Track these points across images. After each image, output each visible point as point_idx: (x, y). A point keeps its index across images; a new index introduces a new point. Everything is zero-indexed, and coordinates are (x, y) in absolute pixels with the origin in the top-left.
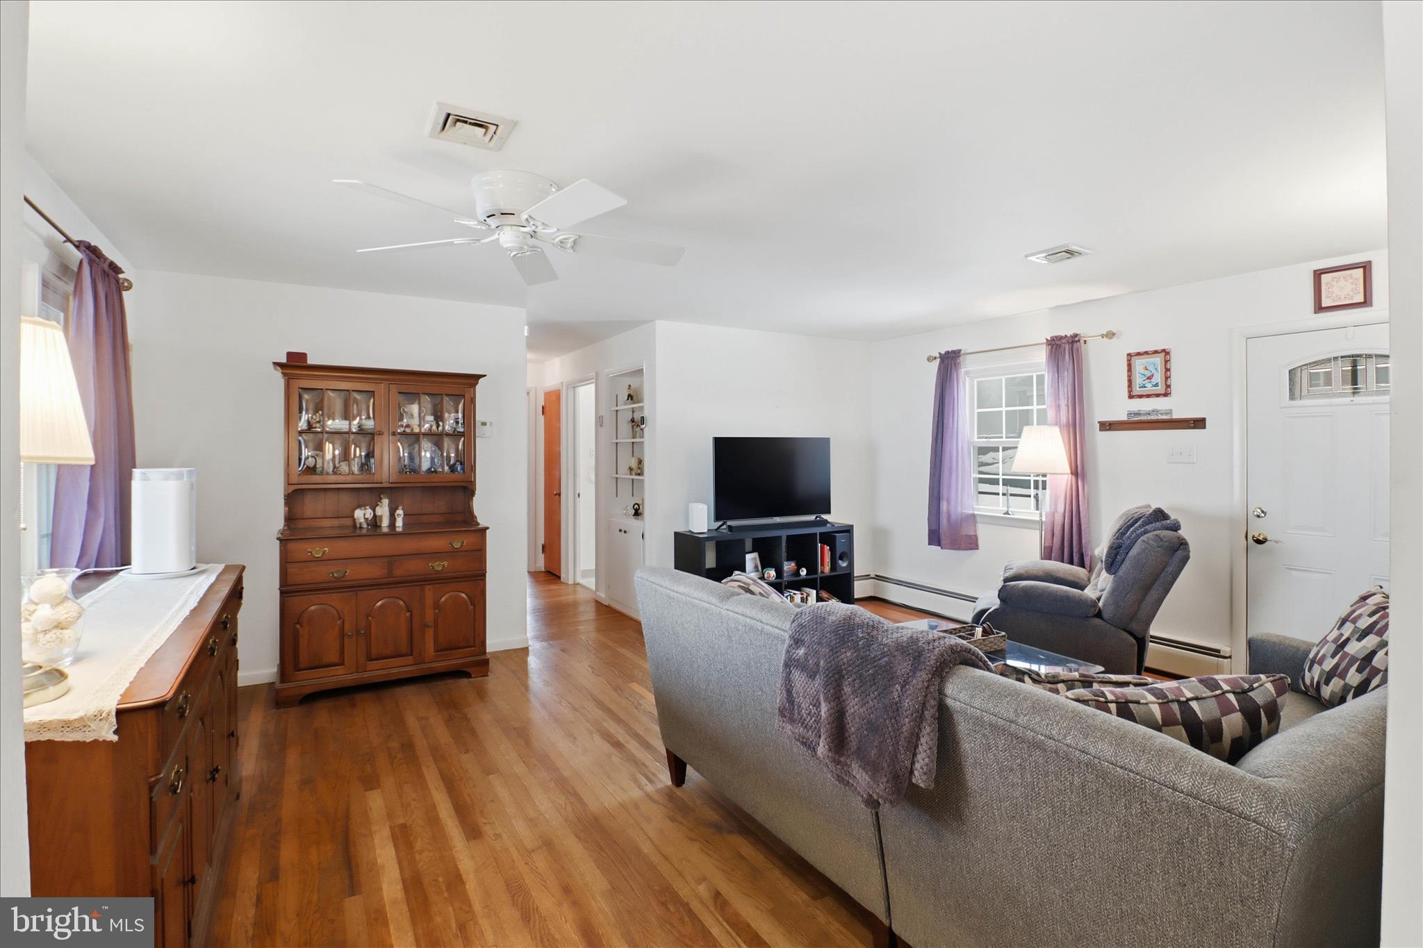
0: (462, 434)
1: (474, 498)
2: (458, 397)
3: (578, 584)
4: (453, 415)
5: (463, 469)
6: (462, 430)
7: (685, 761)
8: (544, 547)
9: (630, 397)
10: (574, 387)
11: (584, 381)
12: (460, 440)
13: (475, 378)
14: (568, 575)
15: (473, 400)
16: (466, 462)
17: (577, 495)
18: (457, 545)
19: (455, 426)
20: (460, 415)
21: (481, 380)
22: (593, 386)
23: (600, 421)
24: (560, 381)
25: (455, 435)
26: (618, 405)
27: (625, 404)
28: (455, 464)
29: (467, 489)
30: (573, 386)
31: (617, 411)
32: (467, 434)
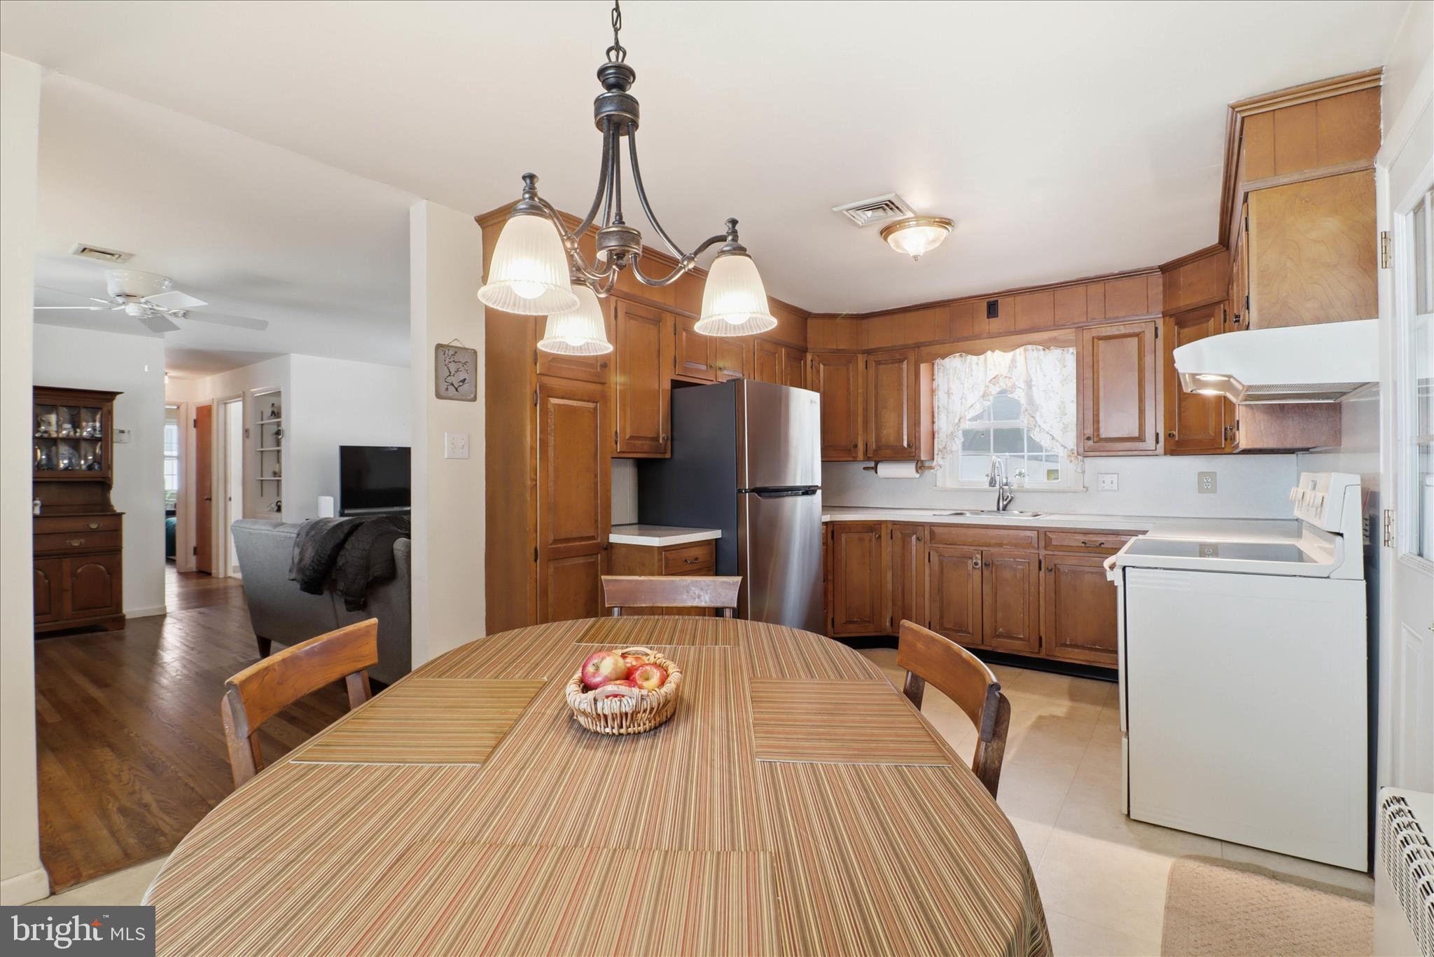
0: (99, 440)
1: (111, 491)
2: (94, 410)
3: (230, 577)
4: (90, 424)
5: (100, 468)
6: (99, 436)
7: (268, 638)
8: (195, 549)
9: (273, 413)
10: (226, 404)
11: (234, 398)
12: (96, 445)
13: (110, 396)
14: (219, 570)
15: (110, 412)
16: (104, 463)
17: (228, 499)
18: (94, 526)
19: (92, 432)
20: (98, 424)
21: (118, 397)
22: (241, 403)
23: (246, 432)
24: (211, 398)
25: (93, 440)
26: (264, 418)
27: (269, 419)
28: (92, 464)
29: (104, 484)
30: (225, 402)
31: (262, 425)
32: (104, 439)
